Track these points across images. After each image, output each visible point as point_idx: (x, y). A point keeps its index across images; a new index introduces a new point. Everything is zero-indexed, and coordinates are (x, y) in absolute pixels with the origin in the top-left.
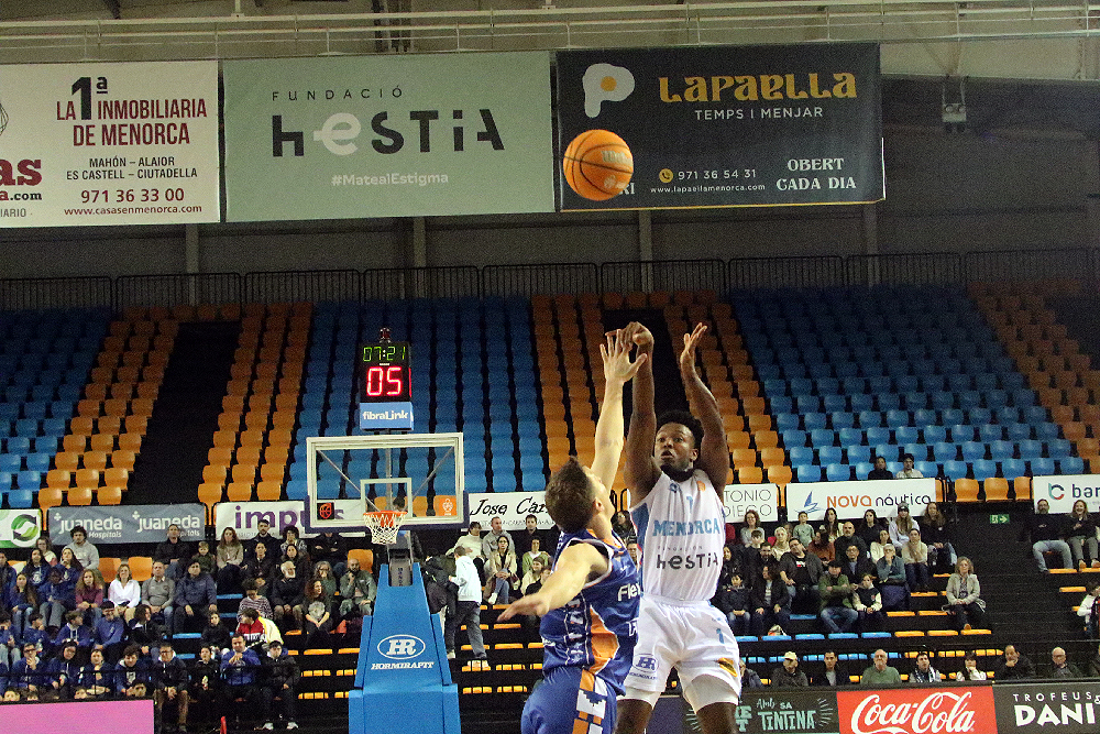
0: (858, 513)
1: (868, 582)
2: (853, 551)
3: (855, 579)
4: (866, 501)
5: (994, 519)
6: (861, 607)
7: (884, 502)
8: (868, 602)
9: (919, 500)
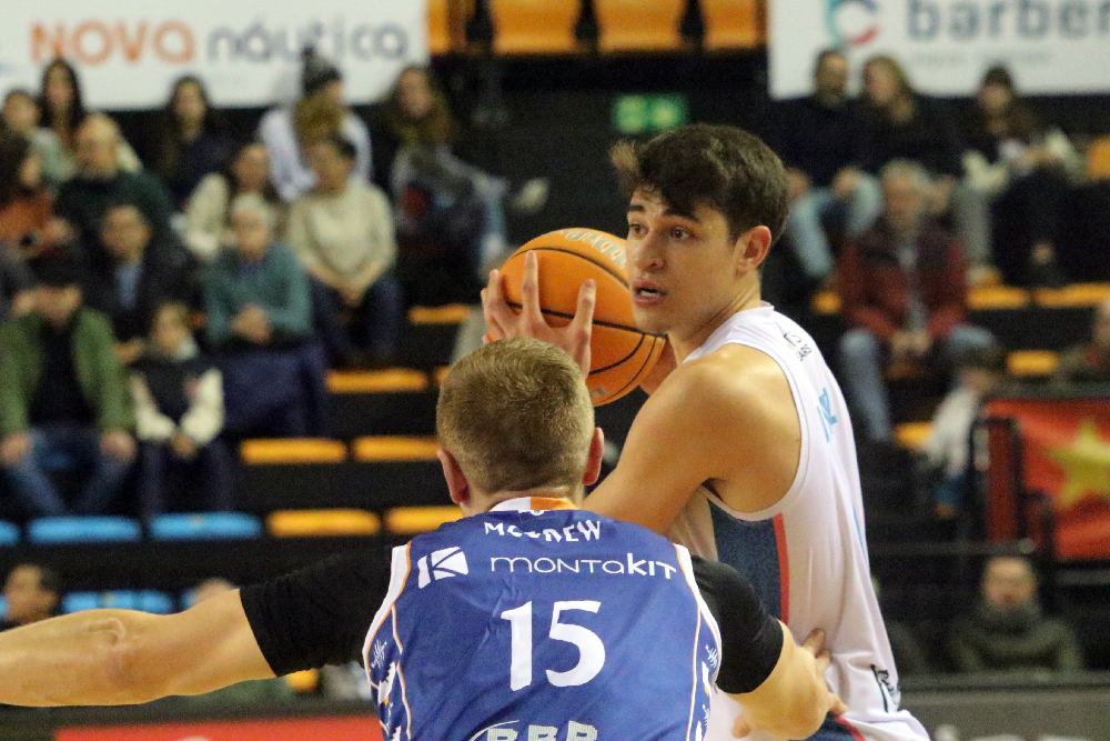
0: (144, 87)
1: (174, 336)
2: (126, 227)
3: (133, 324)
4: (173, 42)
5: (632, 113)
6: (154, 425)
7: (239, 46)
8: (175, 406)
9: (366, 42)
